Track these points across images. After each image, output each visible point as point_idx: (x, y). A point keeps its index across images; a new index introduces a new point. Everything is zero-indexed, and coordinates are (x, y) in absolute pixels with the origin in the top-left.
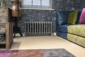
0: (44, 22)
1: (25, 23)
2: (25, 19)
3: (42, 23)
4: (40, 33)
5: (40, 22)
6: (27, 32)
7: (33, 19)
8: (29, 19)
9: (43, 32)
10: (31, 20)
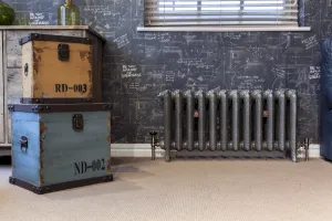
0: (257, 94)
1: (162, 99)
2: (164, 77)
3: (246, 94)
4: (235, 143)
5: (234, 93)
6: (173, 137)
7: (200, 79)
8: (184, 80)
9: (253, 137)
10: (192, 83)
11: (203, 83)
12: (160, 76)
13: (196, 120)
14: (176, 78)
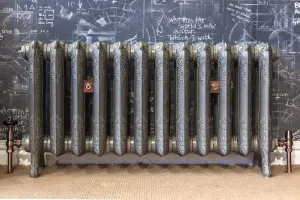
0: (200, 49)
1: (26, 56)
2: (35, 17)
3: (179, 49)
4: (159, 142)
6: (45, 130)
7: (102, 21)
8: (73, 24)
9: (192, 131)
10: (85, 29)
11: (106, 28)
12: (29, 15)
13: (88, 98)
14: (58, 19)
